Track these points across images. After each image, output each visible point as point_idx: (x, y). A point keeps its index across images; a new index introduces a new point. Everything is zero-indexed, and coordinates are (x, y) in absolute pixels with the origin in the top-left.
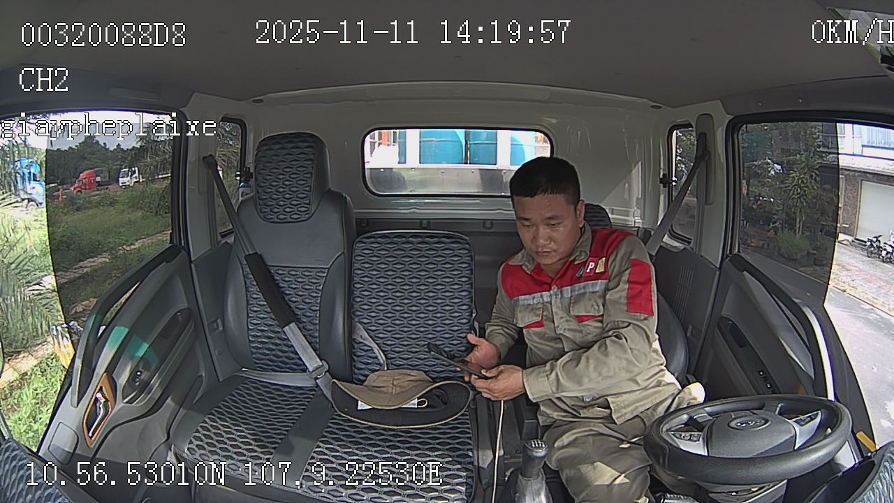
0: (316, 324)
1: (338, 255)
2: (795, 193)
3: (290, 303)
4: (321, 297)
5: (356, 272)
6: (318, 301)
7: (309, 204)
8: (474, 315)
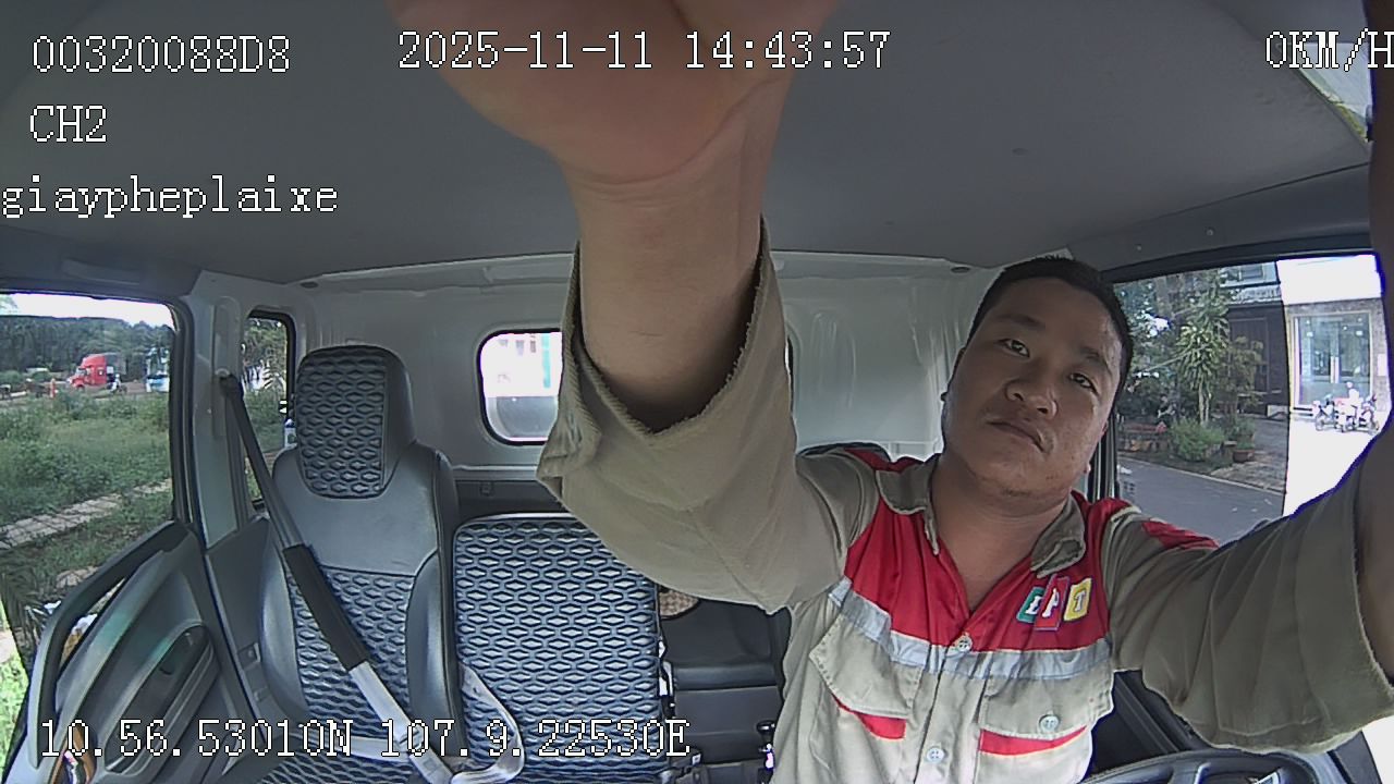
0: (402, 666)
1: (428, 555)
2: (1194, 359)
3: (360, 629)
4: (406, 622)
5: (460, 583)
6: (403, 629)
7: (379, 469)
8: (661, 652)
